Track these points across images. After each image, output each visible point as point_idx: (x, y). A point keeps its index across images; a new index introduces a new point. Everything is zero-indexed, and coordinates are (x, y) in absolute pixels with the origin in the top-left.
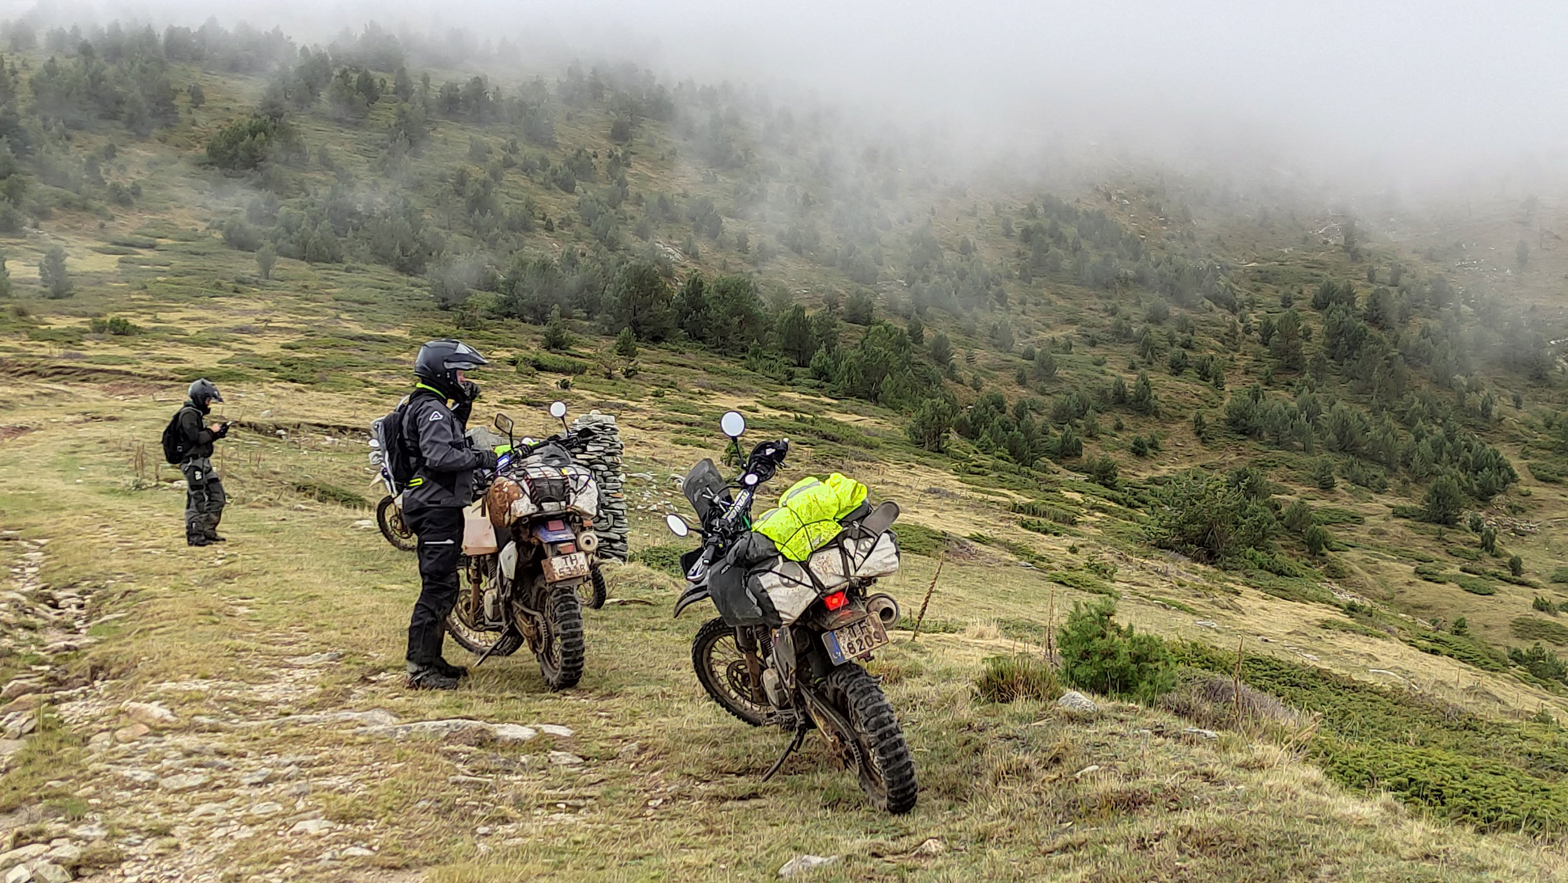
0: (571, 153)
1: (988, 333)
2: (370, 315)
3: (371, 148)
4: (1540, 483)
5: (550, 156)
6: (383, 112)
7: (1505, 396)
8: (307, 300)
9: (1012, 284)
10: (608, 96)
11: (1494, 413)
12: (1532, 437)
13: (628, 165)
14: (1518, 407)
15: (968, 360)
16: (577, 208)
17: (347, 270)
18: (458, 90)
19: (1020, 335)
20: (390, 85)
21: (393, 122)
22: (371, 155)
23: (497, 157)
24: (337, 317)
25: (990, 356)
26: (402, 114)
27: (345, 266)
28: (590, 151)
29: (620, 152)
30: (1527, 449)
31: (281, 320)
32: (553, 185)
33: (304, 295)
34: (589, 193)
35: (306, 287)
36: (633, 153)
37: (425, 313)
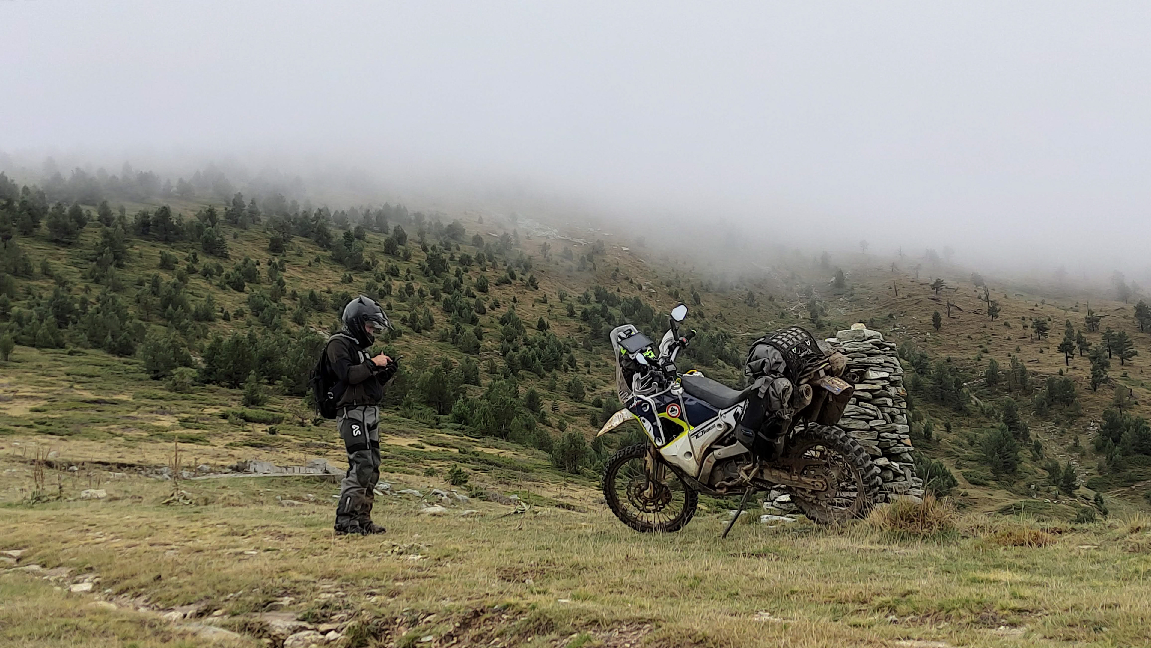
0: (240, 263)
1: (565, 388)
2: (99, 385)
3: (82, 261)
4: (973, 486)
5: (223, 265)
6: (90, 235)
7: (938, 424)
8: (43, 375)
9: (578, 352)
10: (265, 220)
11: (934, 436)
12: (962, 452)
13: (284, 270)
14: (948, 431)
15: (553, 409)
16: (247, 303)
17: (71, 353)
18: (148, 217)
19: (588, 389)
20: (95, 215)
21: (99, 242)
22: (84, 266)
23: (182, 266)
24: (71, 387)
25: (569, 405)
26: (106, 235)
27: (67, 351)
28: (255, 260)
29: (277, 260)
30: (961, 461)
31: (26, 390)
32: (227, 286)
33: (40, 372)
34: (255, 291)
35: (40, 366)
36: (287, 262)
37: (141, 382)
